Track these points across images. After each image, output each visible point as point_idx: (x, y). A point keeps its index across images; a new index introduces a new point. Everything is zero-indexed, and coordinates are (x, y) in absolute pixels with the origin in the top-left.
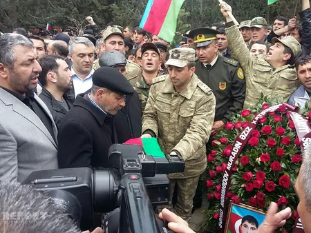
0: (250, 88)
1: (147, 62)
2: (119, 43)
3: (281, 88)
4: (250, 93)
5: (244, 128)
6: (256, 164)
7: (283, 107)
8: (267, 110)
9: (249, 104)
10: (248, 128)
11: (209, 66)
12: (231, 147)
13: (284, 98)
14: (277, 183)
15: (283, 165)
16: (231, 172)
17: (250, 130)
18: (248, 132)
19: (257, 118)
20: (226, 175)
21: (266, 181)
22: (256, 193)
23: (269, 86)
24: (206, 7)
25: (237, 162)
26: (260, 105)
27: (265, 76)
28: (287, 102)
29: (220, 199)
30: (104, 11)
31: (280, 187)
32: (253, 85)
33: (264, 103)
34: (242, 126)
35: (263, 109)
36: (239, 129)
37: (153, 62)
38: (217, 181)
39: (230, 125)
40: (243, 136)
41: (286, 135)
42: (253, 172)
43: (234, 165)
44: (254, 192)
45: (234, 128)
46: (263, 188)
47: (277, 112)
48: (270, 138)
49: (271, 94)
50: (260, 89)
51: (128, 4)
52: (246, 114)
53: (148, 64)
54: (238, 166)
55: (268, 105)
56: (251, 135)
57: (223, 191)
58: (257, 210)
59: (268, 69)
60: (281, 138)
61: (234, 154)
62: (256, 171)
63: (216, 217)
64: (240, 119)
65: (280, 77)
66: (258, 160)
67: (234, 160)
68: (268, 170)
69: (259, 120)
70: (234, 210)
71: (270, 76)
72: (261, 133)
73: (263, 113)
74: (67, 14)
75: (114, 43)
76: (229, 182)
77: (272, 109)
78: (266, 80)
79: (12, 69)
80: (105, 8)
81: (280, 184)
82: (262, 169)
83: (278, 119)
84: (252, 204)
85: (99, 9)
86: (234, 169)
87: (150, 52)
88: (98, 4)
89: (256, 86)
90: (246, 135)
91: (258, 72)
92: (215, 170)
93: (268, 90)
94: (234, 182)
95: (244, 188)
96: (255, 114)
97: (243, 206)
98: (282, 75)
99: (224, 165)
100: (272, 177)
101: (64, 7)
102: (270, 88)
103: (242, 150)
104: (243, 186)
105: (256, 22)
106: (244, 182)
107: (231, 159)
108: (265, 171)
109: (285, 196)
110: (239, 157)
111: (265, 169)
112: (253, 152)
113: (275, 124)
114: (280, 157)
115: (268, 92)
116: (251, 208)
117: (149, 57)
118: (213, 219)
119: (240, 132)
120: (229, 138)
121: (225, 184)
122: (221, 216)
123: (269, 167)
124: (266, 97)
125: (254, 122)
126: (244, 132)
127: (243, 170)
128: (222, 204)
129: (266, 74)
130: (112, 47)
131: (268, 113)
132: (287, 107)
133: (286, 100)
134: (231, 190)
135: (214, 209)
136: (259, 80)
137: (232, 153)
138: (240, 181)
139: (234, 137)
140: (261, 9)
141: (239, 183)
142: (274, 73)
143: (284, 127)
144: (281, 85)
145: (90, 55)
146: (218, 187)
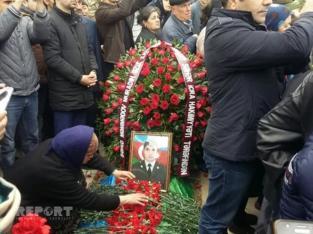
5: (134, 64)
10: (138, 63)
15: (171, 87)
16: (128, 104)
18: (139, 66)
19: (144, 54)
20: (124, 107)
21: (160, 102)
29: (119, 132)
31: (171, 105)
34: (132, 62)
36: (130, 66)
39: (121, 64)
40: (136, 71)
43: (130, 97)
47: (158, 48)
52: (133, 52)
54: (134, 96)
57: (122, 124)
60: (167, 67)
62: (150, 97)
63: (116, 149)
64: (129, 58)
66: (152, 86)
67: (130, 92)
68: (161, 93)
69: (147, 54)
72: (150, 65)
76: (127, 113)
81: (171, 102)
83: (162, 52)
86: (130, 100)
92: (111, 107)
100: (164, 97)
104: (141, 111)
106: (141, 108)
107: (127, 92)
108: (158, 94)
109: (176, 112)
110: (134, 88)
113: (160, 57)
114: (168, 81)
121: (123, 116)
122: (122, 147)
125: (143, 58)
126: (135, 67)
128: (122, 135)
134: (130, 120)
137: (127, 87)
141: (137, 110)
146: (116, 121)
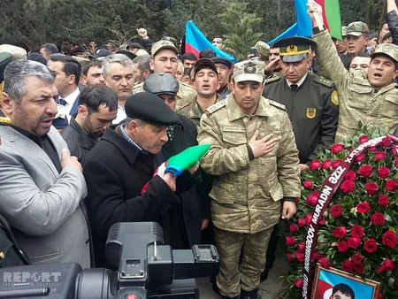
0: (345, 115)
1: (202, 83)
2: (171, 59)
3: (387, 115)
4: (344, 122)
5: (335, 168)
6: (351, 216)
7: (386, 141)
8: (366, 145)
9: (343, 136)
10: (340, 168)
11: (294, 86)
12: (318, 193)
13: (390, 128)
14: (380, 241)
15: (387, 218)
16: (318, 227)
17: (342, 171)
18: (341, 173)
19: (352, 155)
20: (311, 230)
21: (364, 239)
22: (351, 255)
23: (370, 112)
24: (285, 10)
25: (326, 213)
26: (357, 138)
27: (364, 99)
28: (394, 134)
29: (304, 262)
30: (154, 19)
31: (383, 246)
32: (348, 111)
33: (362, 134)
34: (332, 165)
35: (360, 143)
36: (328, 170)
37: (210, 83)
38: (300, 238)
39: (317, 164)
40: (334, 179)
41: (391, 177)
42: (347, 226)
43: (321, 218)
44: (349, 252)
45: (322, 168)
46: (360, 248)
47: (379, 146)
48: (370, 181)
49: (374, 124)
50: (358, 116)
51: (184, 9)
52: (337, 149)
53: (205, 86)
54: (327, 218)
55: (366, 138)
56: (344, 178)
57: (308, 251)
58: (354, 276)
59: (369, 90)
60: (385, 181)
61: (322, 202)
62: (351, 225)
63: (298, 284)
64: (329, 156)
65: (385, 101)
66: (354, 210)
67: (322, 211)
68: (367, 224)
69: (355, 157)
70: (323, 276)
71: (372, 99)
72: (357, 175)
73: (361, 148)
74: (108, 24)
75: (165, 59)
76: (315, 239)
77: (374, 142)
78: (365, 104)
79: (19, 104)
80: (155, 14)
81: (384, 243)
82: (360, 223)
83: (380, 156)
84: (345, 269)
85: (149, 16)
86: (322, 223)
87: (206, 71)
88: (147, 10)
89: (353, 113)
90: (338, 177)
91: (354, 94)
92: (297, 223)
93: (369, 118)
94: (321, 239)
95: (335, 248)
96: (350, 149)
97: (334, 270)
98: (388, 98)
99: (309, 217)
100: (372, 233)
101: (104, 15)
102: (372, 116)
103: (333, 197)
104: (334, 244)
105: (353, 29)
106: (336, 239)
107: (318, 209)
108: (364, 226)
109: (390, 258)
110: (328, 206)
111: (364, 222)
112: (348, 201)
113: (376, 162)
114: (383, 207)
115: (368, 121)
116: (345, 274)
117: (206, 77)
118: (295, 287)
119: (330, 173)
120: (315, 180)
121: (309, 242)
122: (306, 284)
123: (369, 220)
124: (365, 127)
125: (349, 160)
126: (335, 173)
127: (334, 224)
128: (307, 268)
129: (365, 96)
130: (162, 64)
131: (367, 149)
132: (393, 140)
133: (392, 132)
134: (317, 250)
135: (296, 275)
136: (357, 105)
137: (320, 201)
138: (330, 239)
139: (321, 180)
140: (358, 11)
141: (329, 241)
142: (377, 95)
143: (389, 167)
144: (386, 111)
145: (128, 77)
146: (301, 246)
